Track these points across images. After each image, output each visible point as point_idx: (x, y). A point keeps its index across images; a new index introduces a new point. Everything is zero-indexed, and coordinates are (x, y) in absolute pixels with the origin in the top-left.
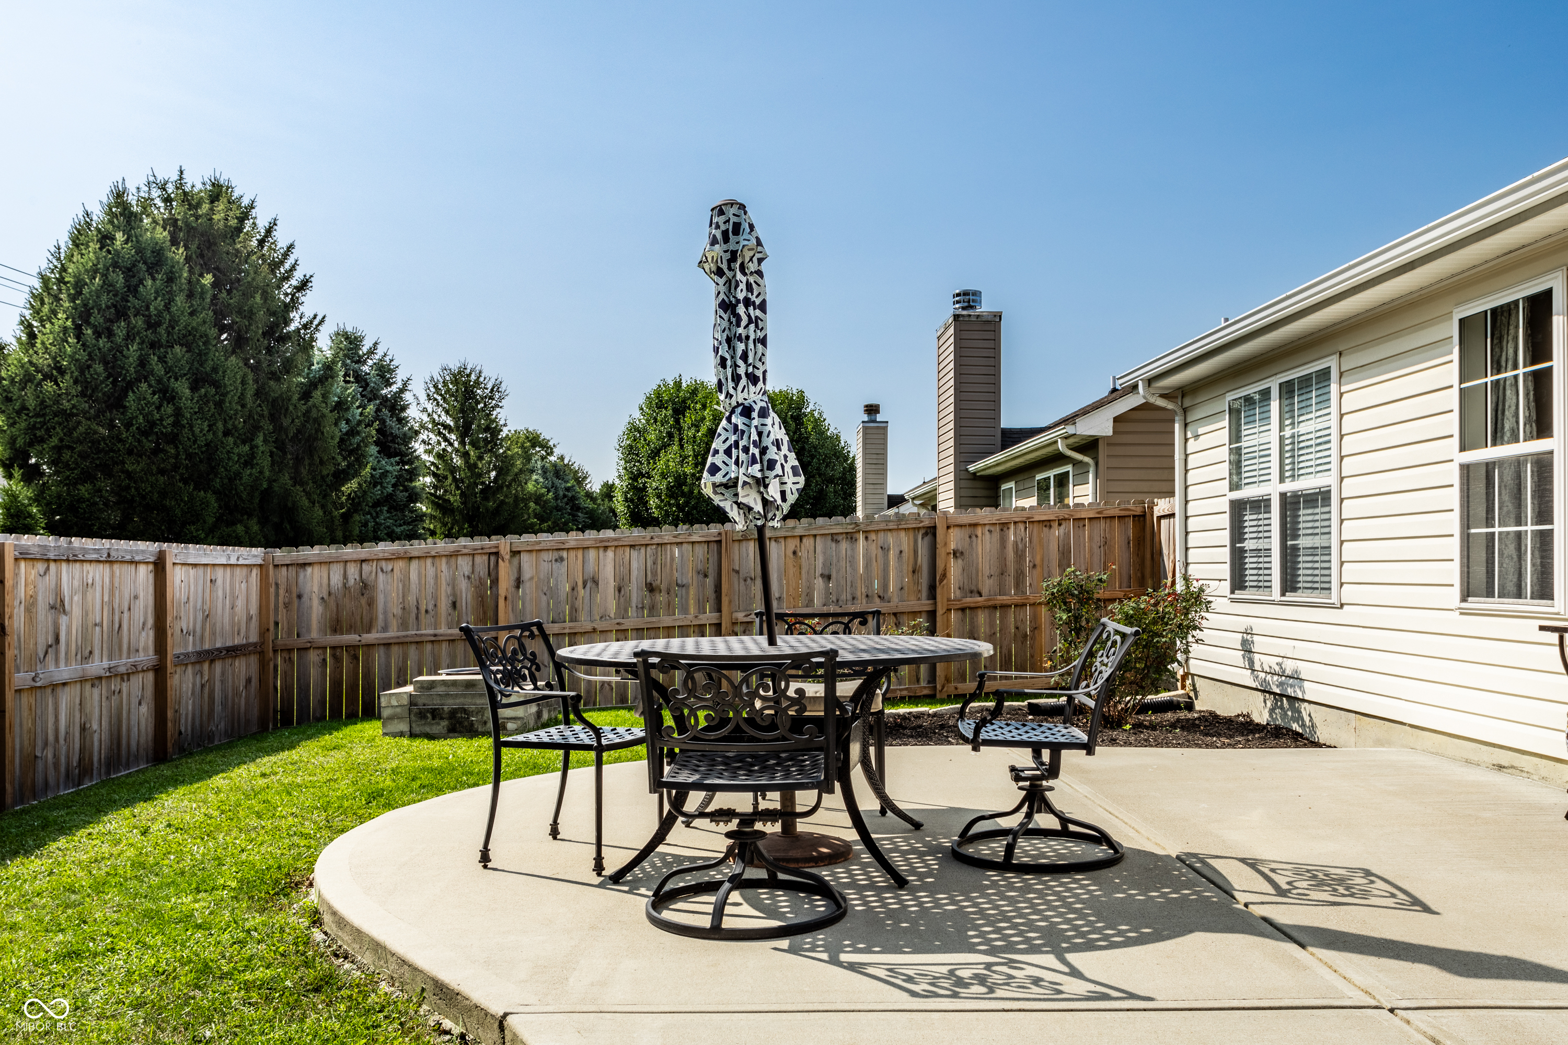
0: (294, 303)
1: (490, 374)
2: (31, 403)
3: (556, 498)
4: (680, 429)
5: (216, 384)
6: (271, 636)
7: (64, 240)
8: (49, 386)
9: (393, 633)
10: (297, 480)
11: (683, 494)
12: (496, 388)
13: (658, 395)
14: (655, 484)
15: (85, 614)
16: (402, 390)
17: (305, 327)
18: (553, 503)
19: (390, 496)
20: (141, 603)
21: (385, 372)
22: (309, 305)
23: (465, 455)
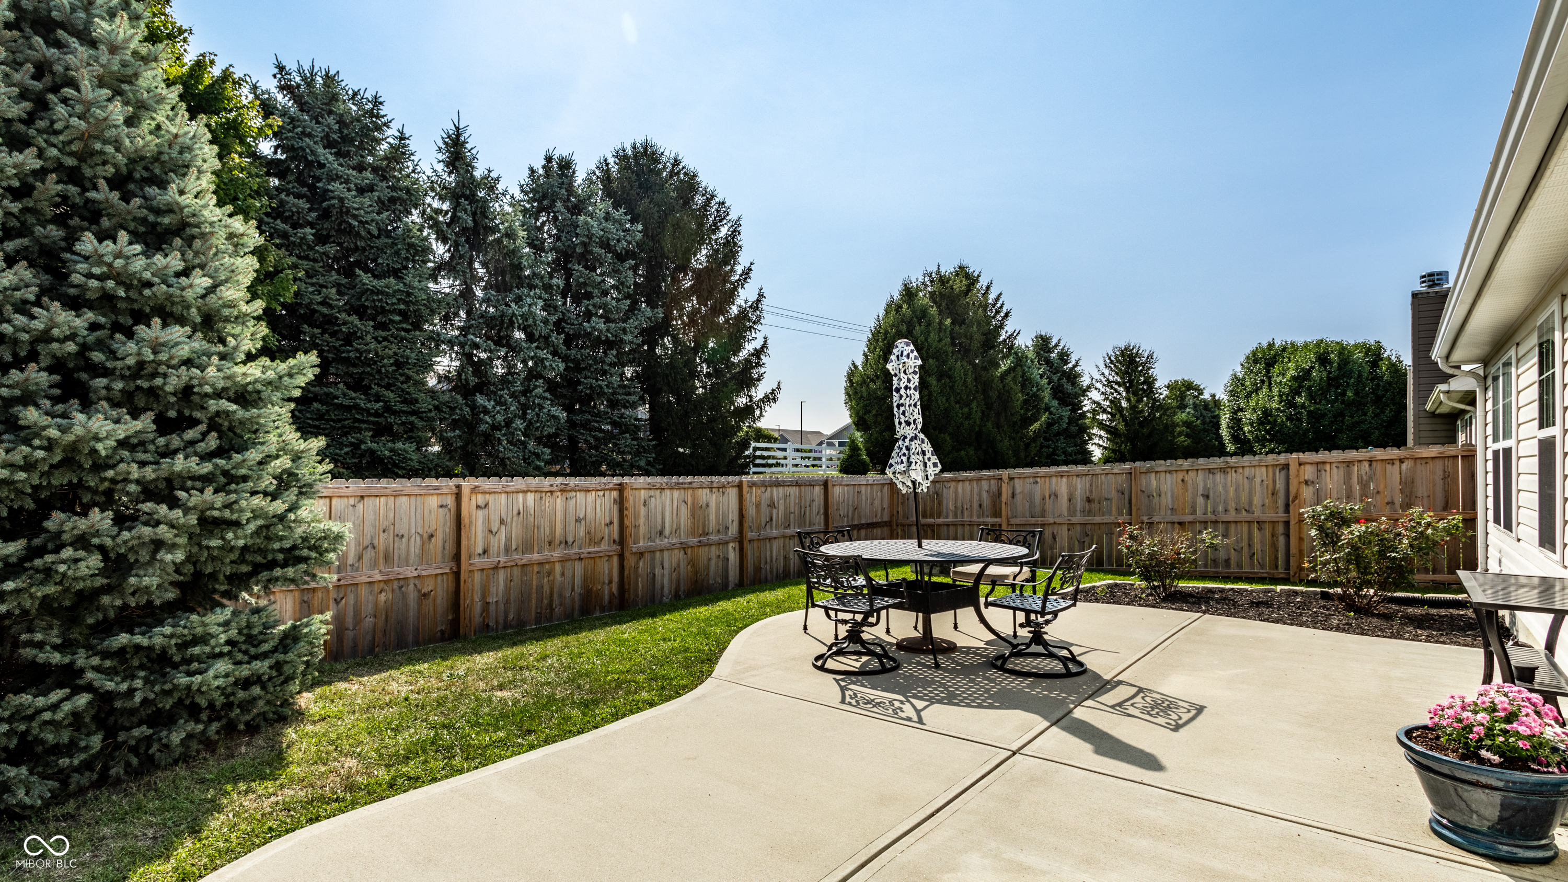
0: (1001, 326)
1: (1145, 348)
2: (865, 394)
3: (1204, 423)
4: (1270, 378)
5: (950, 377)
6: (895, 518)
7: (882, 313)
8: (872, 386)
9: (951, 519)
10: (998, 426)
11: (1269, 423)
12: (1151, 356)
13: (1254, 354)
14: (1247, 416)
15: (786, 508)
16: (1076, 365)
17: (1009, 337)
18: (1201, 427)
19: (1066, 430)
20: (816, 503)
21: (1064, 356)
22: (1010, 327)
23: (1128, 400)
